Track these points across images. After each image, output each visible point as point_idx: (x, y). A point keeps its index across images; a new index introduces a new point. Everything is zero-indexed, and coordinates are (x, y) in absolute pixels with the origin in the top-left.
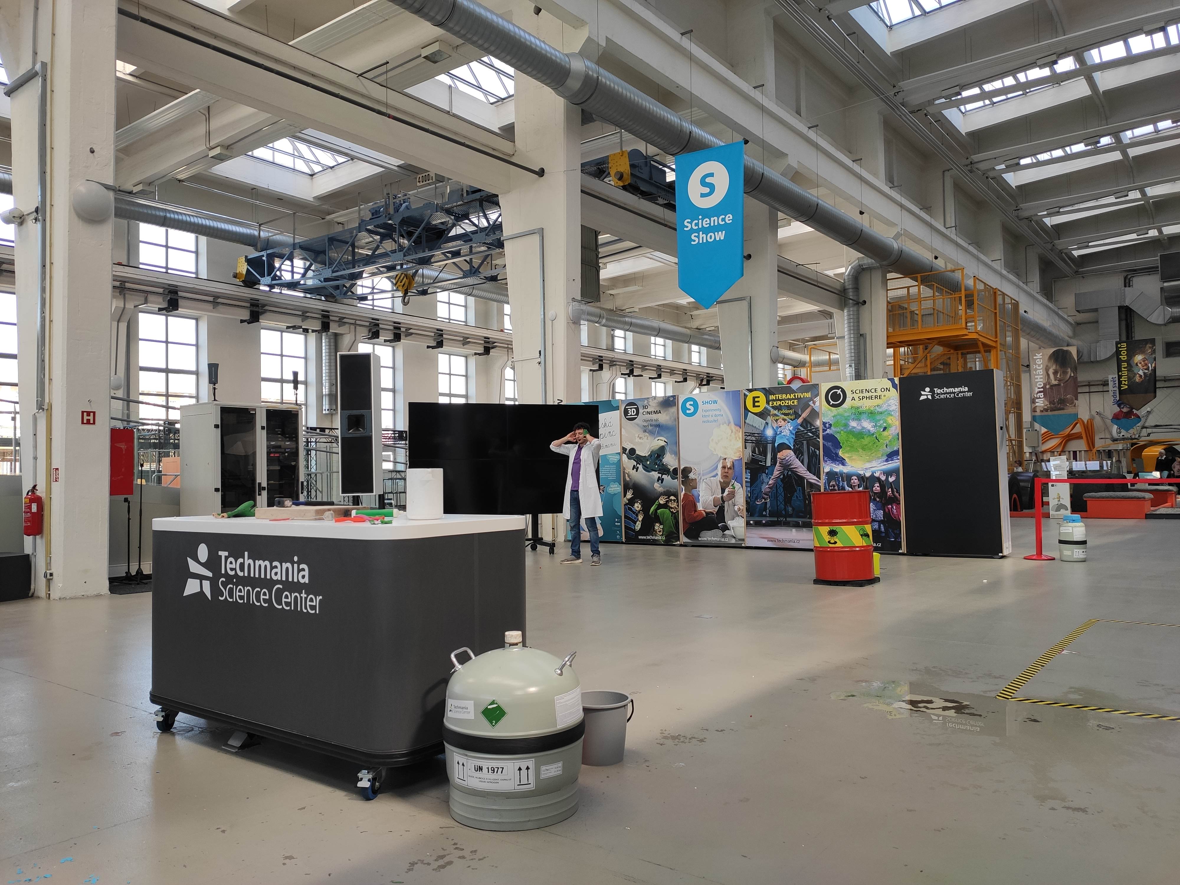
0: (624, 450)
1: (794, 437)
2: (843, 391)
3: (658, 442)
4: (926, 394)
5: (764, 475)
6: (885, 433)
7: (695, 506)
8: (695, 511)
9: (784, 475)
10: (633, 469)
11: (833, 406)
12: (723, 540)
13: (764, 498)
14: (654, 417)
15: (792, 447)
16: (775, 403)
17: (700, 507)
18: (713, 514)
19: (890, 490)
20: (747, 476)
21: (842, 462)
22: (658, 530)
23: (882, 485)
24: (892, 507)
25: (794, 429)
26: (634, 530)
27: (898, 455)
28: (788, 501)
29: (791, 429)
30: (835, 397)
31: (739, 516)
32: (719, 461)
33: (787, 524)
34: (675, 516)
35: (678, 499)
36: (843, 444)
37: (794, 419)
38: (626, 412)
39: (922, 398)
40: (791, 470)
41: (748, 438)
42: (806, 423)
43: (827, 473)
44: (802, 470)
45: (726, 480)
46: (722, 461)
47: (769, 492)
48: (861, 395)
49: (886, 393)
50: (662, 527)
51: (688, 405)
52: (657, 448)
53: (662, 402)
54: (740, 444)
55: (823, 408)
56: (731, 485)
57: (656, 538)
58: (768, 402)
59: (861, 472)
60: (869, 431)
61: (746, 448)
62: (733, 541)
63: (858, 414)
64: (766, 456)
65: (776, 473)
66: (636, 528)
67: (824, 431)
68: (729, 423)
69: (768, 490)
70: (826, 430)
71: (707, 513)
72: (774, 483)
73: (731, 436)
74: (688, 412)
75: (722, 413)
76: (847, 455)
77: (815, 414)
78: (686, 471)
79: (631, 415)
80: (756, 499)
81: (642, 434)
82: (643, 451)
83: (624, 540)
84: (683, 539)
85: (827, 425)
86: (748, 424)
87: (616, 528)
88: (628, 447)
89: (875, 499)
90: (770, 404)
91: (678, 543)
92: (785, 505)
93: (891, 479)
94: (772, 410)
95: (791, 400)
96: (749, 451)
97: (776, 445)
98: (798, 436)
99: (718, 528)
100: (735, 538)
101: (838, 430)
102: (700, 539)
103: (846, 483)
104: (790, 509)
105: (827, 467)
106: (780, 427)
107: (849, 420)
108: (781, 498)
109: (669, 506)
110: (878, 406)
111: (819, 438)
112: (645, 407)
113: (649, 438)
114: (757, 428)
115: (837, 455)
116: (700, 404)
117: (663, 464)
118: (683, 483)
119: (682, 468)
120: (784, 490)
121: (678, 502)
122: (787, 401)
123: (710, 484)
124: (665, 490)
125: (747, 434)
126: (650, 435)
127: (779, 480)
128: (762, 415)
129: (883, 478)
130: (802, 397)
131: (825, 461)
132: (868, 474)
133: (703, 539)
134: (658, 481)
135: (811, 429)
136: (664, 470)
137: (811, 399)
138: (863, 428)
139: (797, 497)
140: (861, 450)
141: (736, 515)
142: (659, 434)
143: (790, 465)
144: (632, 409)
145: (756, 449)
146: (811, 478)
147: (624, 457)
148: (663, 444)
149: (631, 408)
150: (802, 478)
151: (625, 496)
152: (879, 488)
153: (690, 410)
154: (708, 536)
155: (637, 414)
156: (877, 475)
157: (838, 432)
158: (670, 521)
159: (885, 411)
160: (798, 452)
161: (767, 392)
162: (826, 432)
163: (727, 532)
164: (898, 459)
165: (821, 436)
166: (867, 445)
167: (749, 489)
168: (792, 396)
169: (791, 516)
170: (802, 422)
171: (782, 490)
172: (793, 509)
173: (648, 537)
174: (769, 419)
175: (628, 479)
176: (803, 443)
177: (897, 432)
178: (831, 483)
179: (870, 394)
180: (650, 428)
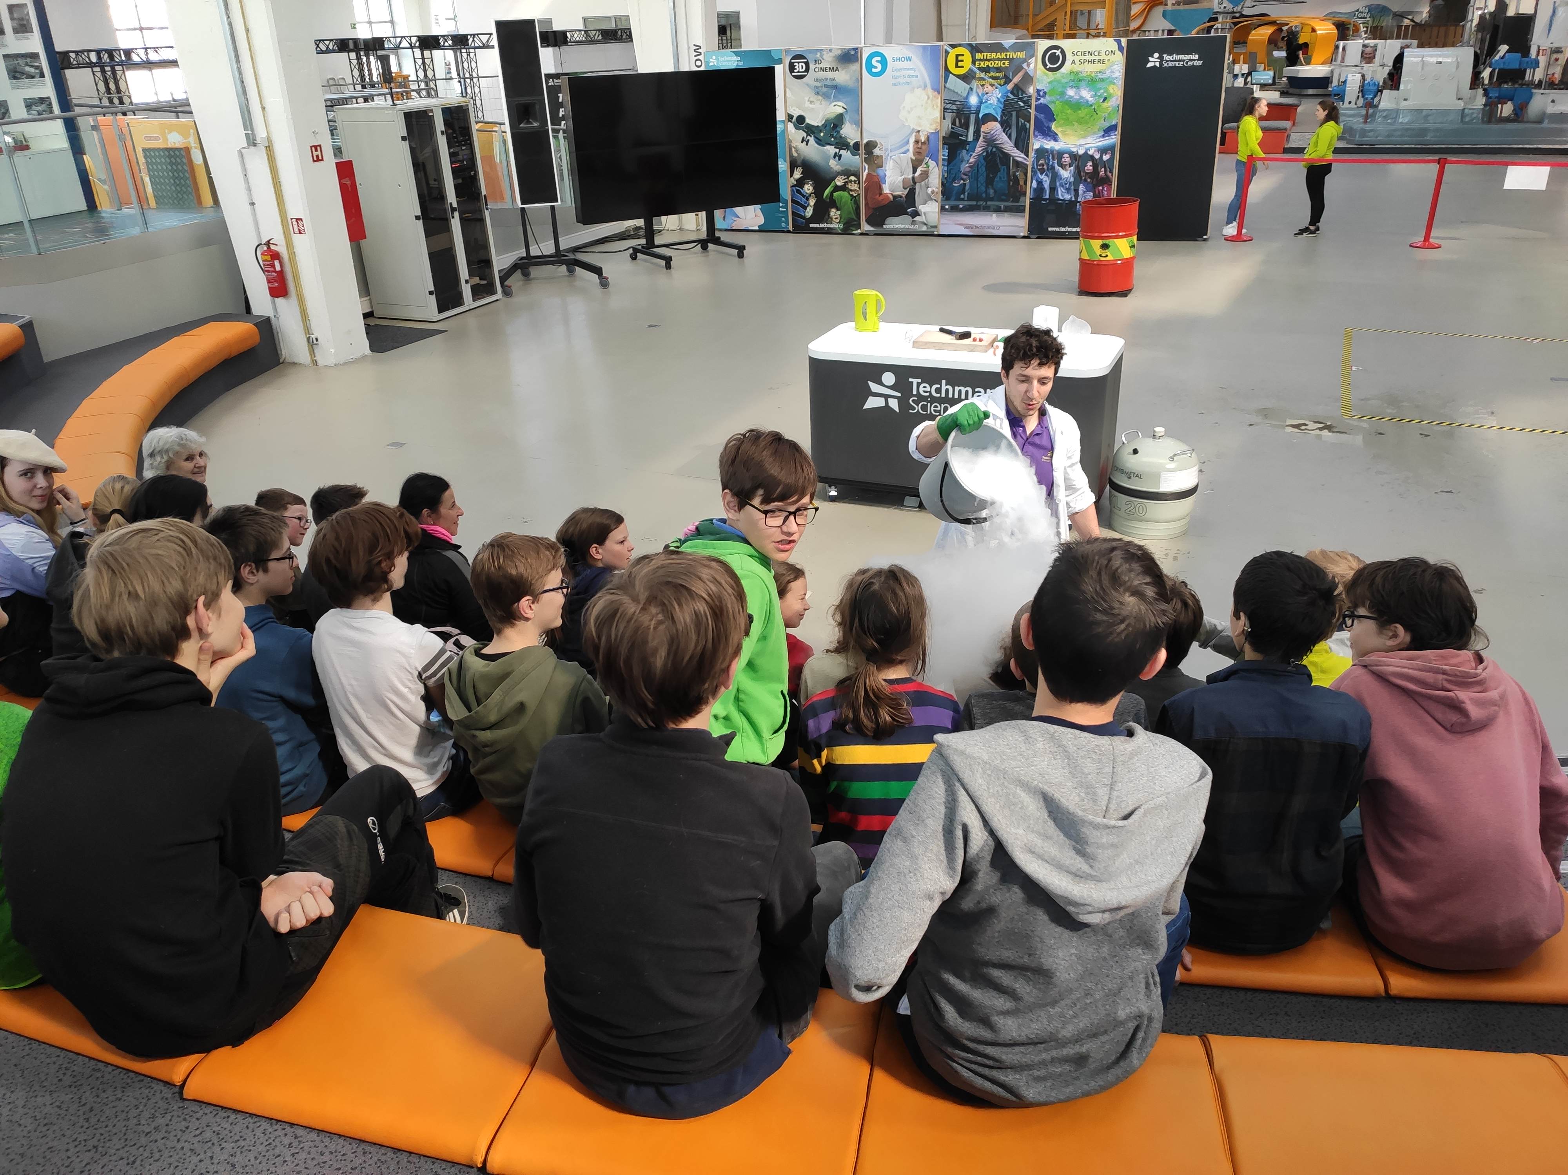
0: (790, 117)
1: (1002, 106)
2: (1063, 52)
3: (836, 108)
4: (1154, 61)
5: (964, 152)
6: (1105, 104)
7: (880, 188)
8: (881, 194)
9: (987, 152)
10: (802, 142)
11: (1051, 70)
12: (912, 227)
13: (963, 179)
14: (830, 75)
15: (999, 119)
16: (982, 63)
17: (886, 190)
18: (901, 197)
19: (1103, 169)
20: (944, 153)
21: (1054, 137)
22: (834, 217)
23: (1095, 166)
24: (1103, 188)
25: (1002, 97)
26: (804, 217)
27: (1116, 129)
28: (990, 182)
29: (999, 96)
30: (1054, 59)
31: (932, 199)
32: (911, 134)
33: (987, 209)
34: (855, 200)
35: (859, 180)
36: (1058, 115)
37: (1003, 85)
38: (792, 68)
39: (1150, 65)
40: (995, 146)
41: (948, 106)
42: (1018, 90)
43: (1037, 150)
44: (1008, 145)
45: (919, 157)
46: (914, 134)
47: (969, 172)
48: (1083, 58)
49: (1111, 57)
50: (839, 212)
51: (874, 62)
52: (832, 115)
53: (840, 55)
54: (937, 113)
55: (1039, 72)
56: (924, 163)
57: (832, 226)
58: (974, 63)
59: (1074, 150)
60: (1088, 101)
61: (944, 119)
62: (924, 228)
63: (1077, 80)
64: (967, 129)
65: (978, 149)
66: (807, 214)
67: (1037, 100)
68: (925, 86)
69: (968, 169)
70: (1039, 99)
71: (895, 197)
72: (976, 162)
73: (927, 103)
74: (874, 70)
75: (917, 73)
76: (1060, 129)
77: (1028, 79)
78: (870, 146)
79: (799, 72)
80: (954, 180)
81: (814, 98)
82: (815, 120)
83: (791, 229)
84: (866, 227)
85: (1041, 93)
86: (949, 89)
87: (780, 215)
88: (796, 113)
89: (1085, 180)
90: (977, 64)
91: (859, 231)
92: (987, 187)
93: (1106, 158)
94: (978, 72)
95: (1001, 60)
96: (948, 123)
97: (981, 115)
98: (1008, 106)
99: (907, 214)
100: (926, 224)
101: (1053, 99)
102: (884, 226)
103: (1056, 161)
104: (991, 192)
105: (1037, 143)
106: (987, 93)
107: (1066, 87)
108: (982, 179)
109: (847, 188)
110: (1100, 72)
111: (1031, 108)
112: (816, 62)
113: (823, 102)
114: (959, 95)
115: (1049, 128)
116: (889, 60)
117: (841, 137)
118: (866, 160)
119: (865, 141)
120: (986, 170)
121: (859, 183)
122: (997, 62)
123: (899, 162)
124: (843, 169)
125: (947, 102)
126: (824, 98)
127: (982, 158)
128: (966, 78)
129: (1097, 156)
130: (1015, 57)
131: (1036, 136)
132: (1081, 152)
133: (888, 226)
134: (835, 157)
135: (1022, 98)
136: (842, 144)
137: (1025, 60)
138: (1082, 97)
139: (1000, 178)
140: (1076, 124)
141: (929, 198)
142: (836, 99)
143: (996, 140)
144: (801, 64)
145: (957, 120)
146: (1018, 155)
147: (791, 126)
148: (840, 110)
149: (799, 63)
150: (1007, 156)
151: (791, 175)
152: (1091, 168)
153: (876, 67)
154: (894, 224)
155: (807, 70)
156: (1090, 152)
157: (1053, 102)
158: (850, 205)
159: (1107, 79)
160: (1006, 125)
161: (974, 49)
162: (1040, 102)
163: (917, 218)
164: (1115, 135)
165: (1033, 106)
166: (1083, 118)
167: (946, 168)
168: (1003, 55)
169: (992, 199)
170: (1013, 89)
171: (984, 169)
172: (995, 192)
173: (822, 225)
174: (974, 83)
175: (795, 154)
176: (1012, 114)
177: (1118, 102)
178: (1040, 162)
179: (1093, 57)
180: (825, 90)
